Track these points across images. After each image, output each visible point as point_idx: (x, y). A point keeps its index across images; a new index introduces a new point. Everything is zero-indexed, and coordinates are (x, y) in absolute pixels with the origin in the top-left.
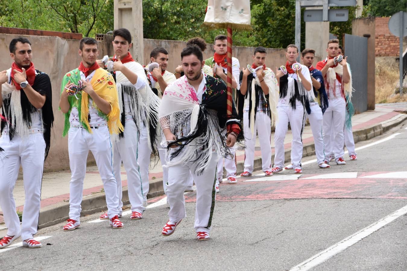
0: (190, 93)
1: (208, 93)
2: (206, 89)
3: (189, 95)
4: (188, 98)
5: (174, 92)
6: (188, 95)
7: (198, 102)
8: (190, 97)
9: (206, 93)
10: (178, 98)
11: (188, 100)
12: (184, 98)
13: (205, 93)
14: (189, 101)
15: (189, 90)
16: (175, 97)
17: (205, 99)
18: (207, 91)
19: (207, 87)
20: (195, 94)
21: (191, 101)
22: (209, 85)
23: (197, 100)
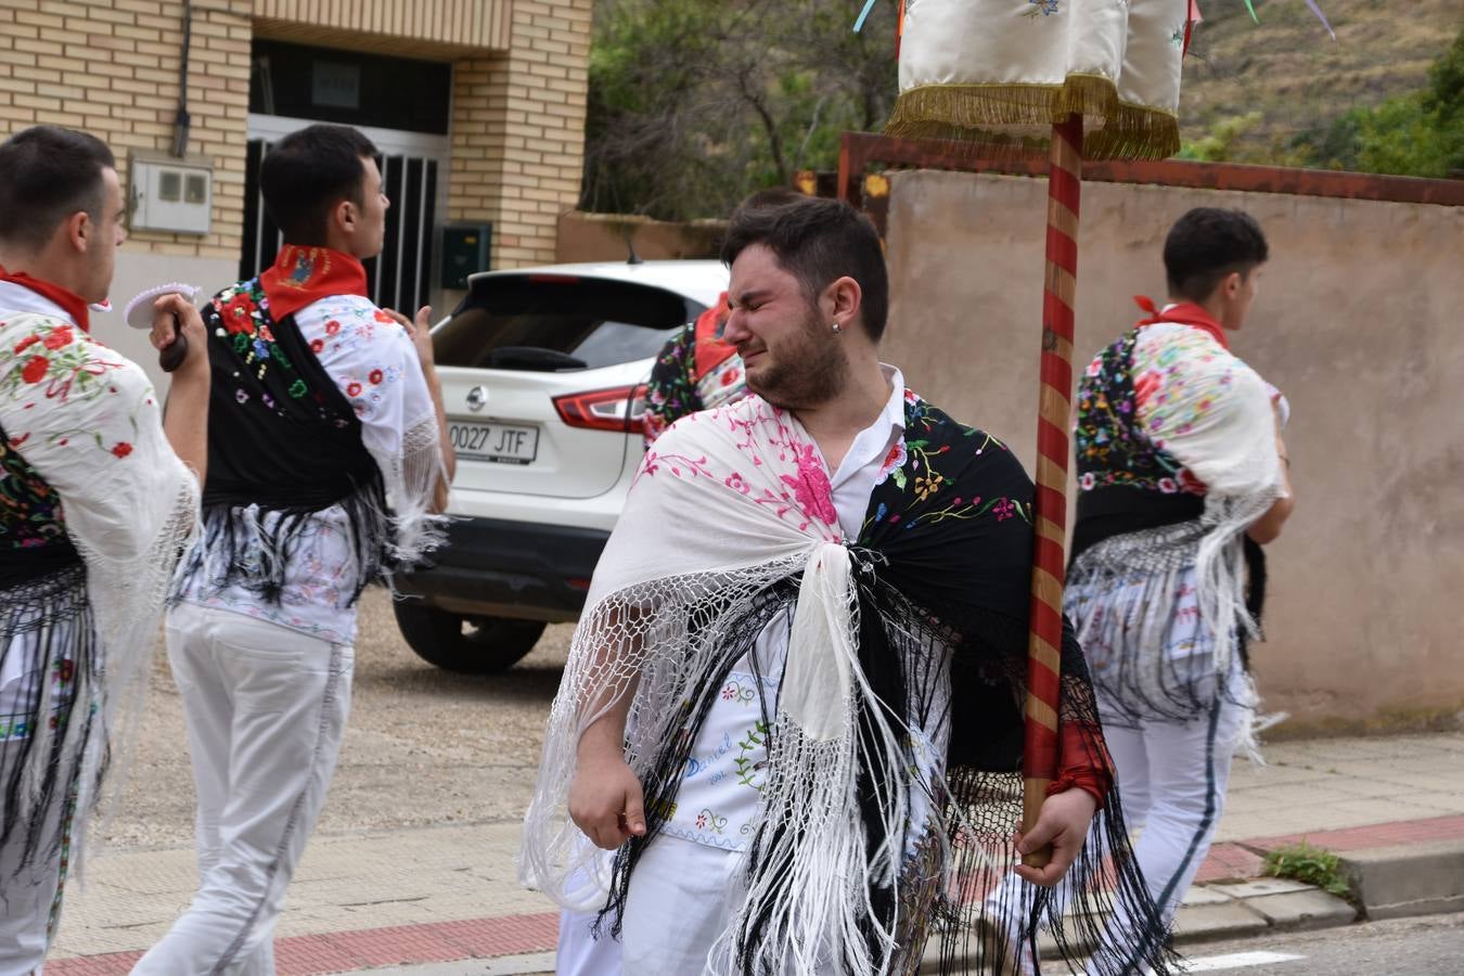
0: (792, 470)
1: (910, 485)
2: (902, 461)
3: (785, 478)
4: (777, 495)
5: (696, 456)
6: (777, 483)
7: (835, 528)
8: (792, 493)
9: (901, 483)
10: (716, 493)
11: (775, 508)
12: (753, 495)
13: (891, 480)
14: (781, 513)
15: (790, 455)
16: (700, 484)
17: (886, 517)
18: (907, 469)
19: (910, 453)
20: (826, 479)
21: (795, 518)
22: (920, 443)
23: (831, 517)
